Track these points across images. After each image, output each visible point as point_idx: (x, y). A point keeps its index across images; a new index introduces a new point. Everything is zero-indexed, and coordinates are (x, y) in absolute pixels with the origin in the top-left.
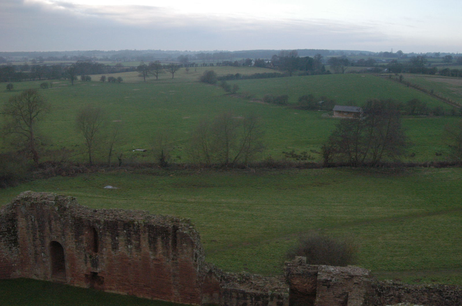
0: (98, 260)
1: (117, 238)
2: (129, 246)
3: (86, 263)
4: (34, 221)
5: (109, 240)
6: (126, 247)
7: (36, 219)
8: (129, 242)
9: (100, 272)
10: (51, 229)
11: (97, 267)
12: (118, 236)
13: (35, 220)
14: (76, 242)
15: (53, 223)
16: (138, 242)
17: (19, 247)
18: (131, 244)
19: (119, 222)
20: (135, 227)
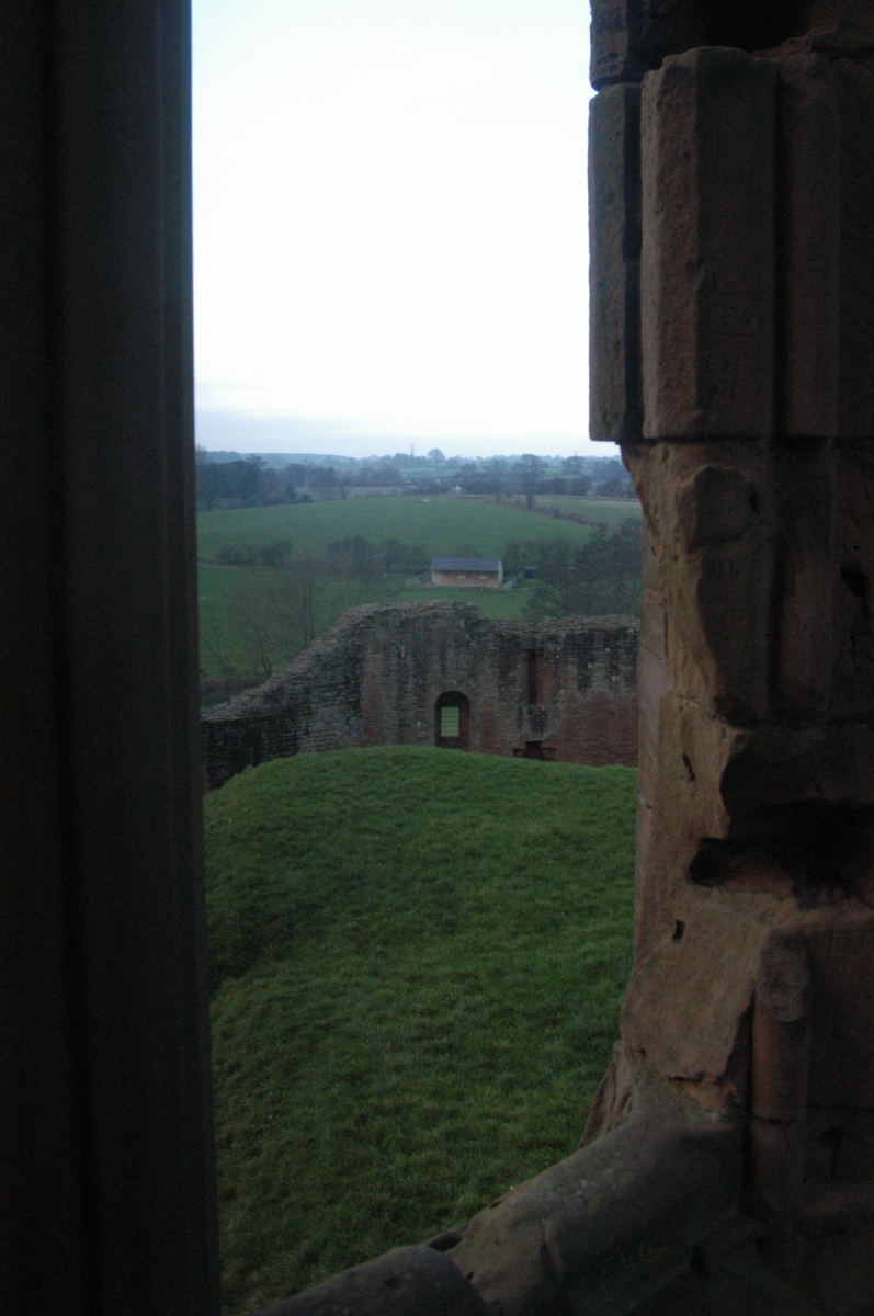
0: (546, 715)
1: (590, 665)
2: (614, 678)
3: (520, 726)
4: (405, 657)
5: (573, 670)
6: (607, 680)
7: (410, 651)
8: (614, 669)
9: (548, 740)
10: (443, 669)
11: (542, 731)
12: (592, 661)
13: (407, 653)
14: (500, 687)
15: (451, 654)
16: (630, 668)
18: (617, 674)
19: (597, 634)
20: (628, 641)
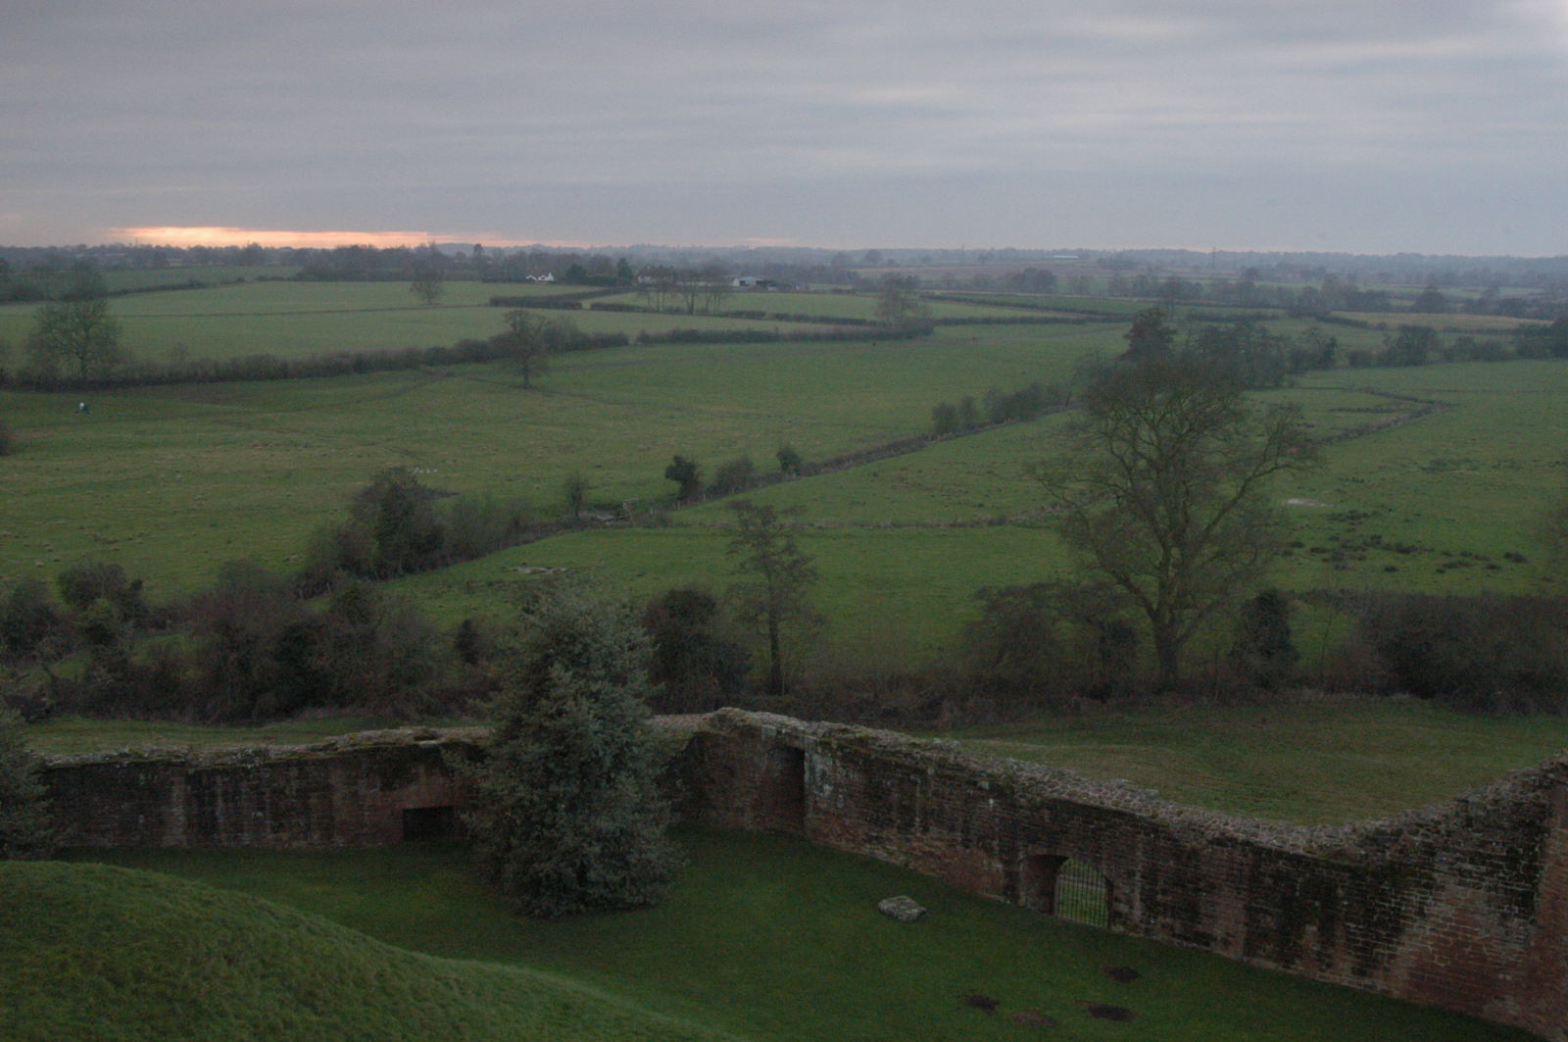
17: (1532, 922)
